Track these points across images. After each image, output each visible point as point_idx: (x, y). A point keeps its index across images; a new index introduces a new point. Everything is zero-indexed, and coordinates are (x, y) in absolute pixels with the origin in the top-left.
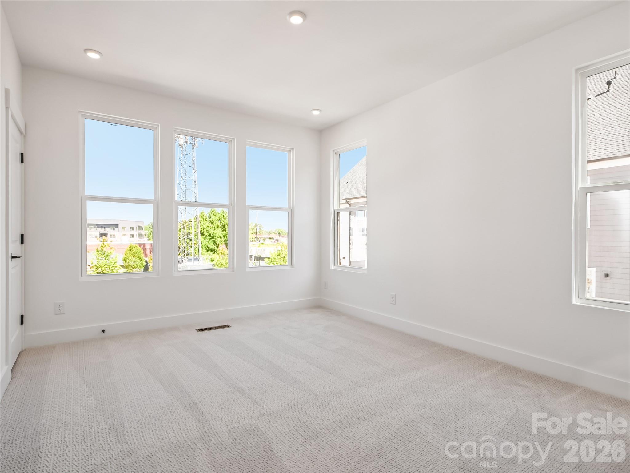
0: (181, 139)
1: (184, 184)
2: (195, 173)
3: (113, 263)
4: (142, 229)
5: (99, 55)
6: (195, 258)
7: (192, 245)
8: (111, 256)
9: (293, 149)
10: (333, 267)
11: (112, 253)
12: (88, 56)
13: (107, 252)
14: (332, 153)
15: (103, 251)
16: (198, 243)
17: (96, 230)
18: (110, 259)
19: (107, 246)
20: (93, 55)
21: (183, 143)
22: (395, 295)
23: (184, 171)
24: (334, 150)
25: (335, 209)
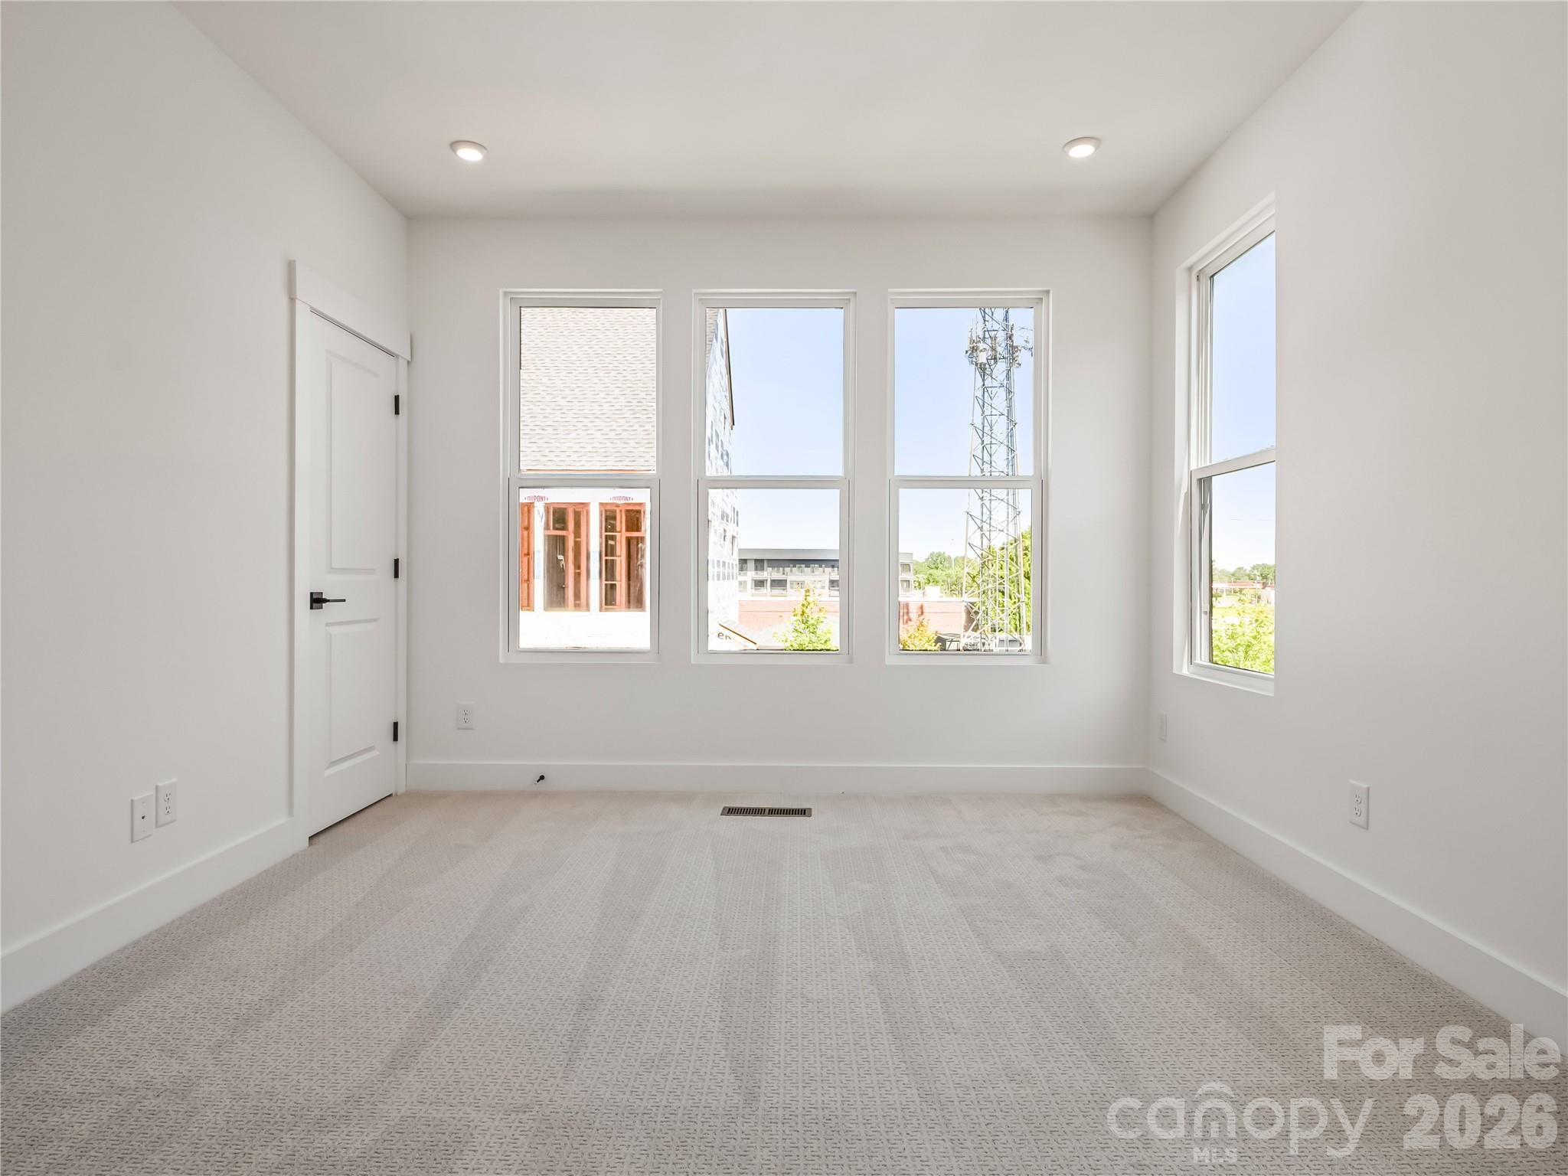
0: (981, 351)
1: (987, 458)
2: (1012, 429)
3: (823, 642)
4: (910, 570)
5: (480, 151)
6: (1010, 638)
7: (1003, 606)
8: (820, 626)
9: (1048, 292)
10: (1183, 668)
11: (820, 620)
12: (461, 159)
13: (813, 617)
14: (1180, 277)
15: (806, 615)
16: (1019, 601)
17: (824, 572)
18: (819, 632)
19: (812, 605)
20: (469, 155)
21: (985, 361)
22: (1368, 789)
23: (987, 429)
24: (1190, 269)
25: (1192, 468)
